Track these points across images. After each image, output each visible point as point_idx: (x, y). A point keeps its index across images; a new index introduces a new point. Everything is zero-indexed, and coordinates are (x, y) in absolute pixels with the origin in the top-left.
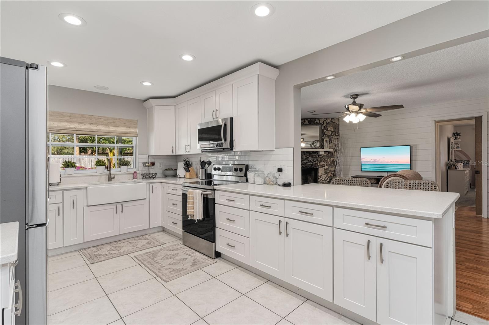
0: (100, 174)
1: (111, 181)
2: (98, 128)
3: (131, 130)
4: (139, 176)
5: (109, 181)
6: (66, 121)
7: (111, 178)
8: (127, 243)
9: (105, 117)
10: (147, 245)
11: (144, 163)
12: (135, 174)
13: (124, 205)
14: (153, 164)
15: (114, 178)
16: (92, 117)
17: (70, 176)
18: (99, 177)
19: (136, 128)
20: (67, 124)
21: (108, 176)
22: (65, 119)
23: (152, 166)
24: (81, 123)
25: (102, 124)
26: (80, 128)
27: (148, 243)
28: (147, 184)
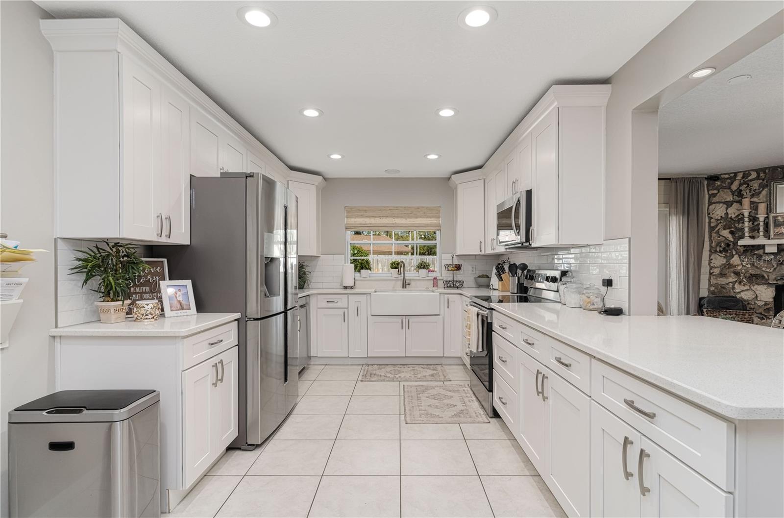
0: (395, 279)
1: (406, 288)
2: (394, 222)
3: (434, 221)
4: (440, 283)
5: (403, 288)
6: (362, 216)
7: (406, 285)
8: (412, 368)
9: (401, 207)
10: (430, 378)
11: (447, 266)
12: (435, 280)
13: (412, 319)
14: (458, 268)
15: (409, 284)
16: (388, 209)
17: (365, 279)
18: (394, 282)
19: (439, 217)
20: (363, 219)
21: (402, 281)
22: (361, 214)
23: (457, 270)
24: (376, 217)
25: (398, 217)
26: (376, 223)
27: (432, 375)
28: (440, 295)
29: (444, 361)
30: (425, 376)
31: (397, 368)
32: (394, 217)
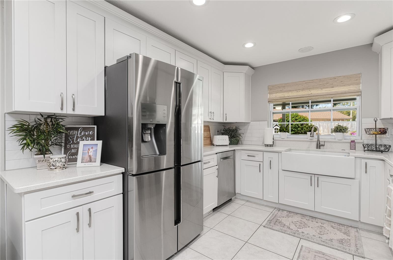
0: (310, 140)
1: (320, 148)
2: (310, 93)
3: (352, 88)
4: (359, 147)
5: (317, 148)
6: (281, 91)
7: (320, 146)
9: (317, 80)
11: (368, 131)
12: (353, 143)
14: (383, 132)
15: (324, 146)
16: (304, 82)
17: (283, 140)
18: (309, 143)
19: (358, 84)
20: (282, 94)
21: (317, 142)
22: (280, 90)
23: (380, 134)
24: (293, 91)
25: (313, 88)
26: (293, 96)
28: (355, 159)
29: (360, 226)
30: (331, 240)
31: (304, 220)
32: (309, 89)
